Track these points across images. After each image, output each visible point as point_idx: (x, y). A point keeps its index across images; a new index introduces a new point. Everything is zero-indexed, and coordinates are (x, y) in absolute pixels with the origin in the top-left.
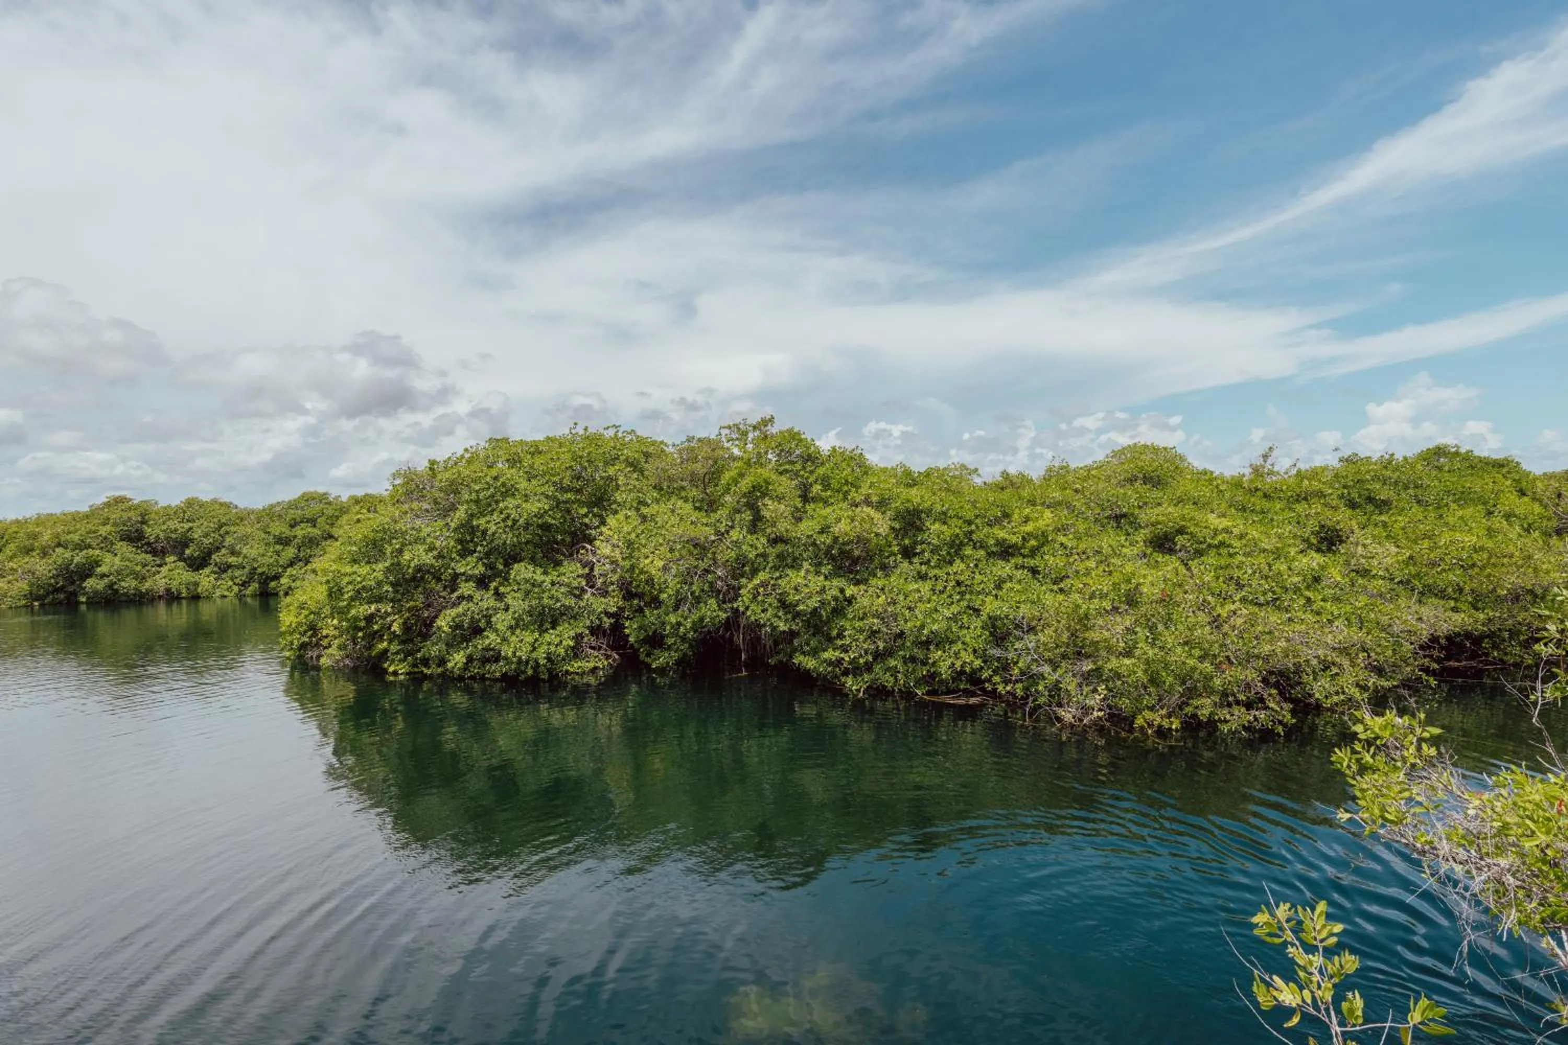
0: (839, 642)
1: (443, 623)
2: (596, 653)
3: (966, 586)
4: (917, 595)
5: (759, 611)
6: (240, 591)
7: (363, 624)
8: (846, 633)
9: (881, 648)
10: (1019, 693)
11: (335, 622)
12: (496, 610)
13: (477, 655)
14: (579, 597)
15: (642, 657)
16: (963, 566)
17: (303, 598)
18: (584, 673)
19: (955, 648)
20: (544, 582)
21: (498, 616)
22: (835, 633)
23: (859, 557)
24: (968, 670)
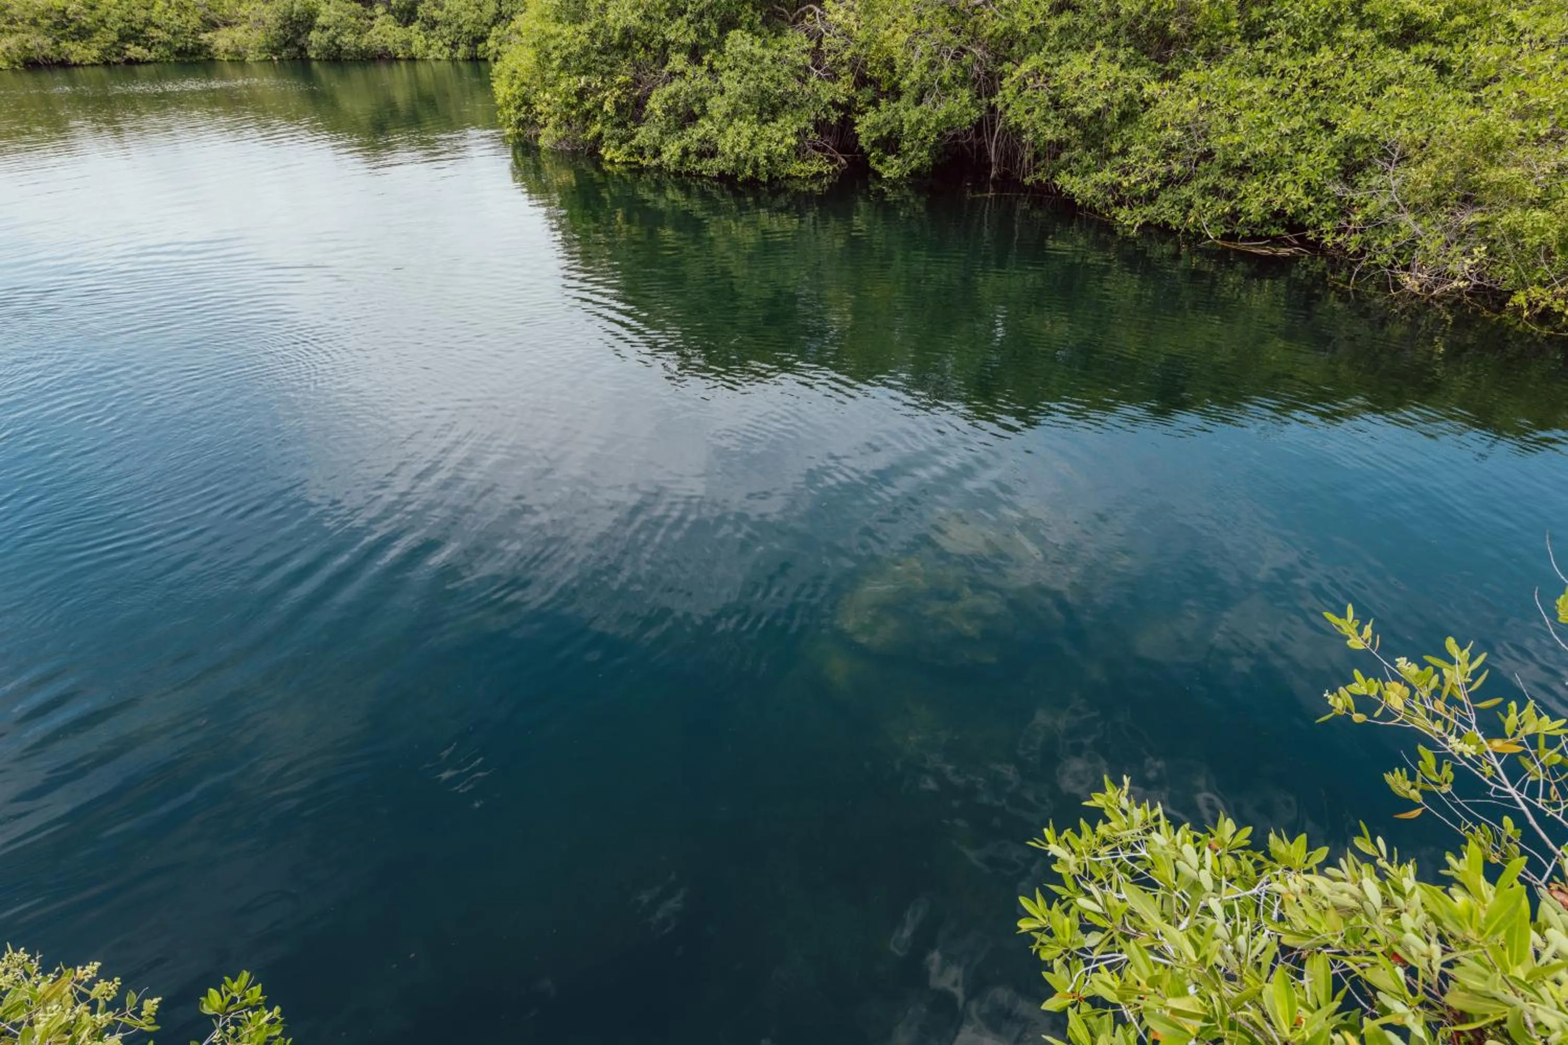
0: (1120, 160)
1: (655, 104)
2: (820, 155)
3: (1326, 88)
4: (1245, 99)
5: (1022, 112)
6: (451, 54)
7: (574, 100)
8: (1133, 149)
9: (1176, 172)
10: (1353, 248)
11: (548, 96)
12: (711, 92)
13: (693, 147)
14: (803, 80)
15: (873, 163)
16: (1330, 56)
17: (513, 65)
18: (806, 178)
19: (1281, 177)
20: (763, 58)
21: (713, 99)
22: (1116, 147)
23: (1177, 38)
24: (1289, 210)
